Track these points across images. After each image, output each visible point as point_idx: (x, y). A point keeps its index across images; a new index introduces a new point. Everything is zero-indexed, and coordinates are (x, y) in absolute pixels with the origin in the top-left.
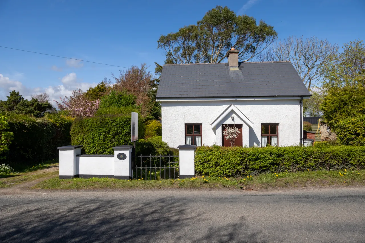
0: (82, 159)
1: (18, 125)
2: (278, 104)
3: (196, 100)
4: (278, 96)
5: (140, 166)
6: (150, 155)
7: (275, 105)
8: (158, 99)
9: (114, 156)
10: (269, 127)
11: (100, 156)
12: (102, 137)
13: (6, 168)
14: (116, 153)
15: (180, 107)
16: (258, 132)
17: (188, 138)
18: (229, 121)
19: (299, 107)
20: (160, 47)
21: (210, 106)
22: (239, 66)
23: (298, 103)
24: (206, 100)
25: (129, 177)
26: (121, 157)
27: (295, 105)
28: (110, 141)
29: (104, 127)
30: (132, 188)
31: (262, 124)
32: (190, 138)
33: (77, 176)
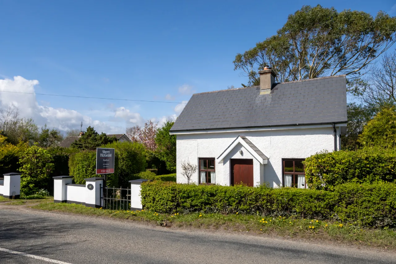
0: (69, 187)
1: (64, 158)
2: (304, 134)
3: (207, 132)
4: (300, 125)
5: (106, 197)
6: (113, 187)
7: (300, 136)
8: (171, 132)
9: (85, 186)
10: (294, 162)
11: (79, 186)
12: (84, 169)
13: (44, 192)
14: (87, 183)
15: (194, 139)
16: (278, 169)
17: (203, 174)
18: (237, 156)
19: (333, 137)
20: (238, 67)
21: (223, 139)
22: (272, 89)
23: (332, 131)
24: (217, 132)
25: (95, 206)
26: (90, 187)
27: (327, 135)
28: (91, 173)
29: (86, 161)
30: (99, 215)
31: (283, 160)
32: (205, 174)
33: (65, 201)
